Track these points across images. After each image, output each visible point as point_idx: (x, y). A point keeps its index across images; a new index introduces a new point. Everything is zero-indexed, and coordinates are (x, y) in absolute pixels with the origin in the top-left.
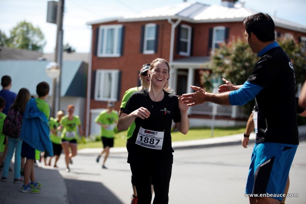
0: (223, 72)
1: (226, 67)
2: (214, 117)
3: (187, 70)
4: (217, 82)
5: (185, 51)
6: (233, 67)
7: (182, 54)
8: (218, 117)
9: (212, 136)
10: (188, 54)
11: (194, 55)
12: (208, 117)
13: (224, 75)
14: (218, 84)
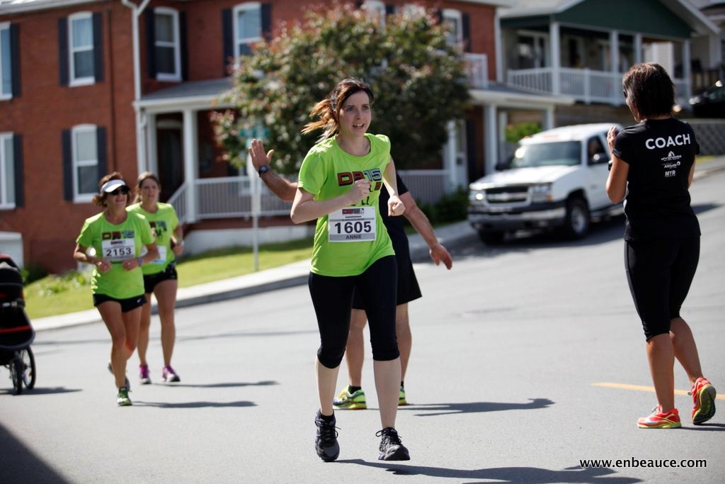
0: (266, 111)
1: (274, 97)
2: (255, 222)
3: (178, 116)
4: (254, 136)
5: (171, 70)
6: (289, 98)
7: (162, 77)
8: (265, 222)
9: (257, 270)
10: (177, 76)
11: (192, 77)
12: (242, 223)
13: (270, 119)
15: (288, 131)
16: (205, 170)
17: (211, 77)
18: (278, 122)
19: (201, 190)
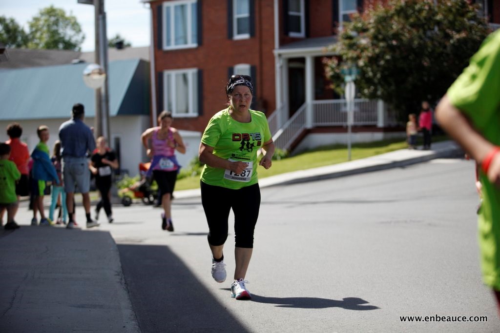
0: (358, 58)
1: (364, 49)
2: (350, 130)
3: (302, 60)
4: (350, 74)
5: (299, 31)
6: (373, 50)
7: (293, 35)
8: (356, 129)
9: (350, 160)
10: (302, 34)
11: (313, 35)
12: (342, 129)
13: (361, 63)
14: (353, 77)
15: (372, 71)
16: (317, 96)
17: (324, 35)
18: (366, 65)
19: (316, 108)
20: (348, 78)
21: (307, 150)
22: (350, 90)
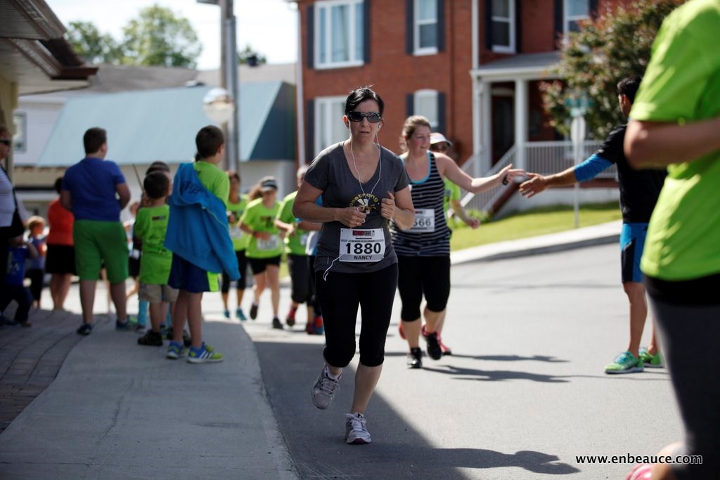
0: (590, 83)
1: (597, 71)
3: (511, 85)
4: (579, 105)
5: (506, 43)
6: (612, 72)
7: (498, 49)
9: (577, 227)
10: (511, 49)
11: (524, 50)
13: (594, 90)
14: (583, 110)
15: (610, 102)
16: (532, 136)
17: (542, 50)
18: (601, 94)
19: (529, 152)
20: (575, 112)
21: (515, 213)
22: (577, 129)
